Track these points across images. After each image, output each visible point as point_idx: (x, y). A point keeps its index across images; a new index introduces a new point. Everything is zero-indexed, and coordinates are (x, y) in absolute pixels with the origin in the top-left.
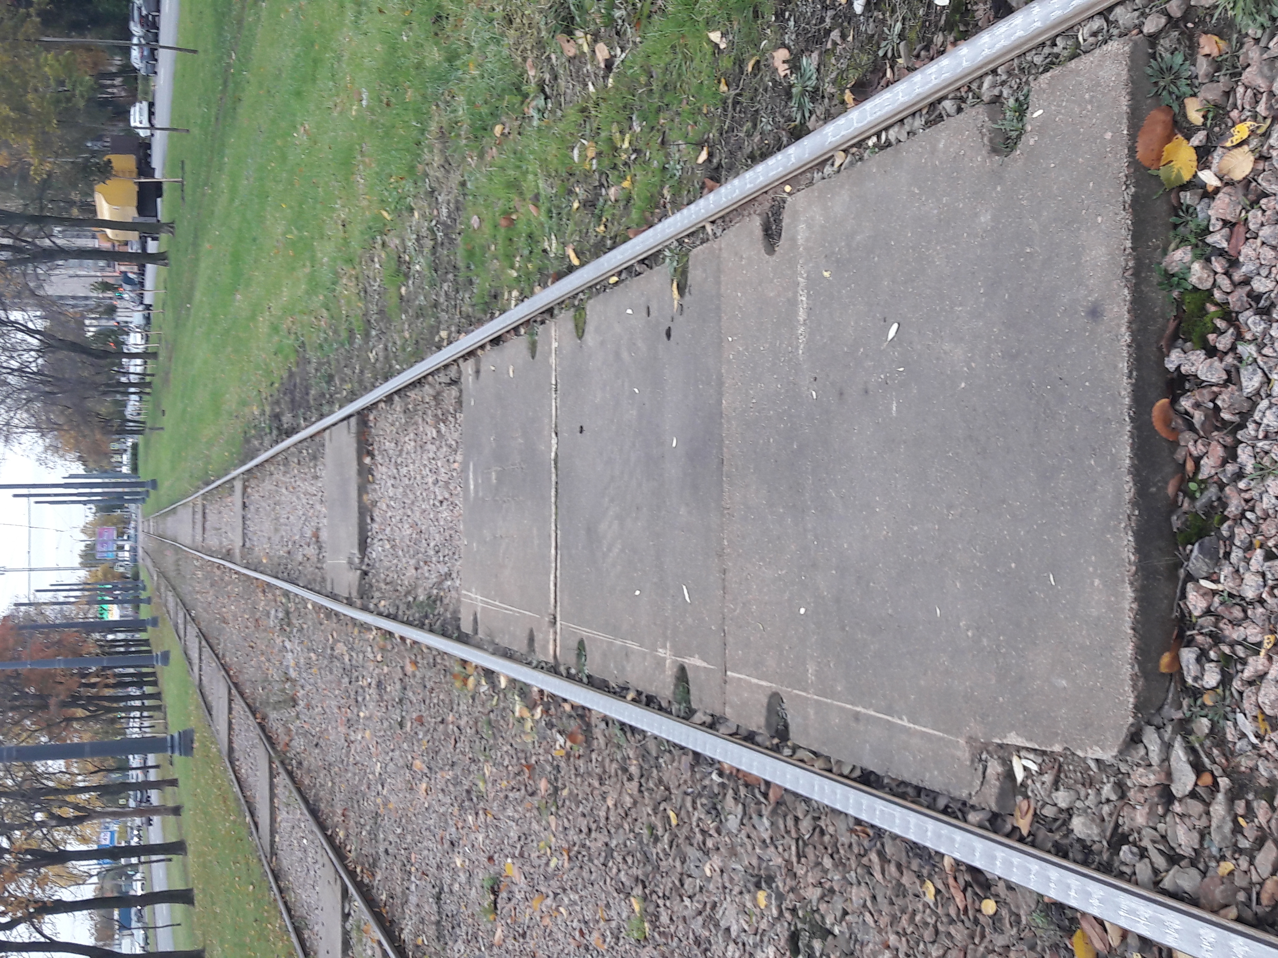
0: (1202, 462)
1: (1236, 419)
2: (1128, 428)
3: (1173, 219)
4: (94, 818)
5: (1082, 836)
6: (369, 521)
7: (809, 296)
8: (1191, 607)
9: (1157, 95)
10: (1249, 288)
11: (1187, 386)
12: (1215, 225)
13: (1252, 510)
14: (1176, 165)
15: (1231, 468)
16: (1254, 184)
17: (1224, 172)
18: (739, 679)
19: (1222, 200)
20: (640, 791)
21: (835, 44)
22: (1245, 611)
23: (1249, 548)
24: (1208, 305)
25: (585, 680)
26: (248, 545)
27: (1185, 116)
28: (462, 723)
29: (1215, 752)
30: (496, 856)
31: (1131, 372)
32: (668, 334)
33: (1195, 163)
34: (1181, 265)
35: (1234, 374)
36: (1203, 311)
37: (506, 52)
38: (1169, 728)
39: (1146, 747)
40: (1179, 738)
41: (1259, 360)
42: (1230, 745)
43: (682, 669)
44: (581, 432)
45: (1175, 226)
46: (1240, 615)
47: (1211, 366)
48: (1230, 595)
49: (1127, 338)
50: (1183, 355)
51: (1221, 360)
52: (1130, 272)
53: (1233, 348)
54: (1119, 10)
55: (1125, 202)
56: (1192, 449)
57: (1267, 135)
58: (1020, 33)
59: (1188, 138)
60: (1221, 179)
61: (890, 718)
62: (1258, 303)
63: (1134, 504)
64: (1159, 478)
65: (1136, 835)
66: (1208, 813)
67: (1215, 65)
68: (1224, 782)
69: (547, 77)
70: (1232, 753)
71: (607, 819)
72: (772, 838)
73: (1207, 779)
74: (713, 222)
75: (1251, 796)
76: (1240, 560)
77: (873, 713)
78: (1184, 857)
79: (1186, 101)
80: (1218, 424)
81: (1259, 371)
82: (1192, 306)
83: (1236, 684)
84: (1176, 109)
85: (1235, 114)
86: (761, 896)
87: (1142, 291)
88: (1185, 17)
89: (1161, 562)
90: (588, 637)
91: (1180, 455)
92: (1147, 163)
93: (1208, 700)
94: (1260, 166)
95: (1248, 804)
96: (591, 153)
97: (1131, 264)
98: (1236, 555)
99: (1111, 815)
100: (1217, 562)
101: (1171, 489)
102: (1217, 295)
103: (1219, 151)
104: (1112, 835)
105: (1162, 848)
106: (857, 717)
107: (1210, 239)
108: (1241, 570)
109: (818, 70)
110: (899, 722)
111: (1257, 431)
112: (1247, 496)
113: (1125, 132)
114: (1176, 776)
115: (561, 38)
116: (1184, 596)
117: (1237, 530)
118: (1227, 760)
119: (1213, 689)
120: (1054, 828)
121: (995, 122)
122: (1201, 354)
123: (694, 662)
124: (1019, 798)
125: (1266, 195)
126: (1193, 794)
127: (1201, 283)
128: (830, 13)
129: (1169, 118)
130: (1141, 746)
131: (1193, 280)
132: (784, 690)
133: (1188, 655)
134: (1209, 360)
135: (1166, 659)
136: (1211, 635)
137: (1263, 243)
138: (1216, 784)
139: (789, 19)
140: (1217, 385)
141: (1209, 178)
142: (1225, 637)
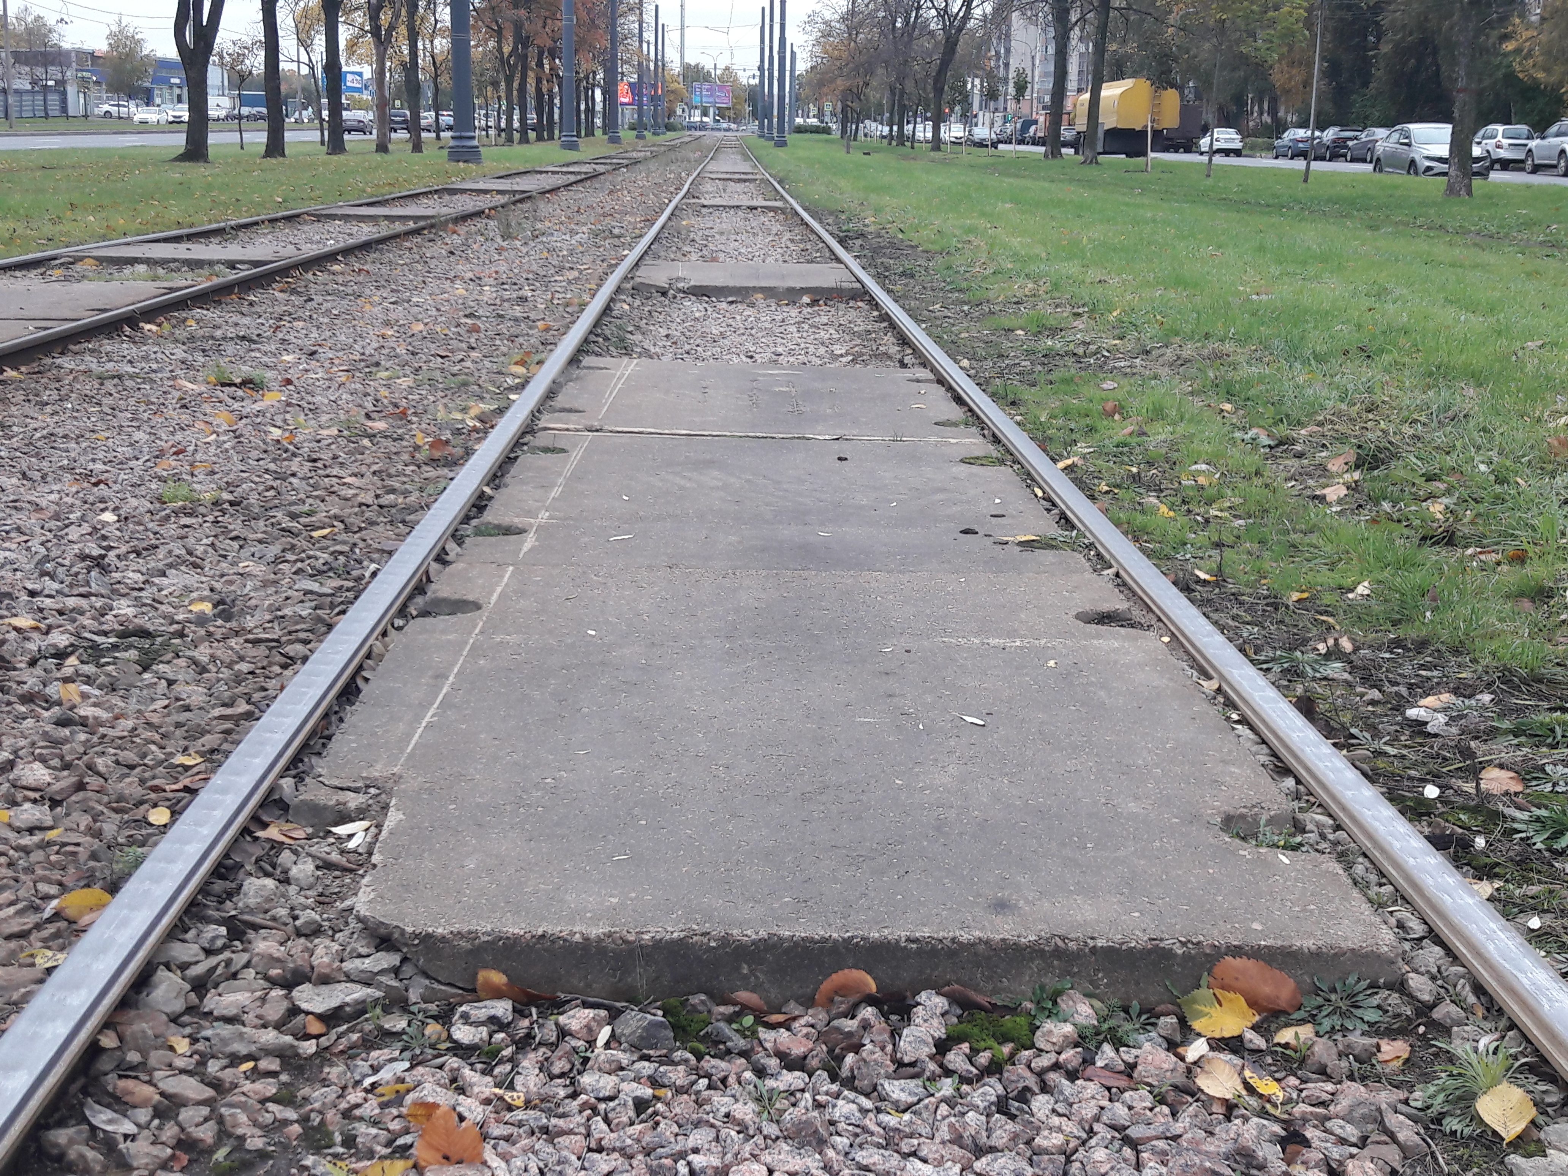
0: (782, 1030)
1: (845, 1072)
2: (835, 935)
3: (1135, 1006)
4: (377, 48)
5: (245, 888)
6: (730, 299)
7: (1021, 648)
8: (571, 1013)
9: (1317, 991)
10: (1036, 1089)
11: (894, 1018)
12: (1129, 1055)
13: (709, 1087)
14: (1215, 1011)
15: (773, 1063)
16: (1190, 1099)
17: (1207, 1068)
18: (502, 577)
19: (1168, 1060)
20: (361, 505)
21: (1362, 695)
22: (562, 1075)
23: (654, 1082)
24: (1011, 1045)
25: (512, 455)
26: (704, 211)
27: (1287, 1025)
28: (468, 364)
29: (355, 1037)
30: (291, 387)
31: (916, 941)
32: (966, 532)
33: (1218, 1036)
34: (1069, 1011)
35: (911, 1070)
36: (1004, 1039)
37: (1330, 404)
38: (395, 983)
39: (368, 956)
40: (379, 994)
41: (932, 1099)
42: (364, 1055)
43: (521, 531)
44: (840, 459)
45: (1126, 1010)
46: (556, 1070)
47: (925, 1043)
48: (586, 1060)
49: (965, 937)
50: (938, 1012)
51: (932, 1057)
52: (1060, 943)
53: (948, 1073)
54: (1438, 950)
55: (1161, 940)
56: (803, 1021)
57: (1263, 1113)
58: (1397, 845)
59: (1253, 1028)
60: (1195, 1063)
61: (435, 706)
62: (1015, 1099)
63: (725, 941)
64: (762, 977)
65: (240, 947)
66: (265, 1026)
67: (1364, 1056)
68: (309, 1047)
69: (1298, 448)
70: (352, 1057)
71: (328, 476)
72: (283, 617)
73: (315, 1027)
74: (1117, 575)
75: (284, 1077)
76: (638, 1071)
77: (444, 691)
78: (201, 998)
79: (1310, 1025)
80: (837, 1051)
81: (915, 1099)
82: (1010, 1025)
83: (453, 1062)
84: (1296, 1016)
85: (1293, 1081)
86: (206, 607)
87: (1032, 960)
88: (1432, 1024)
89: (639, 978)
90: (569, 457)
91: (794, 1008)
92: (1217, 970)
93: (433, 1029)
94: (1217, 1108)
95: (273, 1074)
96: (1202, 480)
97: (1072, 945)
98: (647, 1068)
99: (274, 919)
100: (634, 1047)
101: (744, 995)
102: (1026, 1054)
103: (1238, 1061)
104: (245, 923)
105: (219, 971)
106: (441, 676)
107: (1107, 1048)
108: (621, 1073)
109: (1325, 678)
110: (430, 714)
111: (827, 1093)
112: (732, 1080)
113: (1263, 943)
114: (324, 989)
115: (1351, 455)
116: (586, 1005)
117: (681, 1068)
118: (342, 1052)
119: (449, 1036)
120: (262, 863)
121: (1269, 822)
122: (941, 1033)
123: (529, 541)
124: (310, 830)
125: (1174, 1114)
126: (294, 1011)
127: (1044, 1035)
128: (1404, 691)
129: (1283, 1004)
130: (373, 950)
131: (1048, 1025)
132: (484, 614)
133: (502, 1008)
134: (930, 1040)
135: (498, 978)
136: (530, 1036)
137: (1102, 1108)
138: (307, 1037)
139: (1392, 652)
140: (895, 1050)
141: (1196, 1049)
142: (525, 1054)
